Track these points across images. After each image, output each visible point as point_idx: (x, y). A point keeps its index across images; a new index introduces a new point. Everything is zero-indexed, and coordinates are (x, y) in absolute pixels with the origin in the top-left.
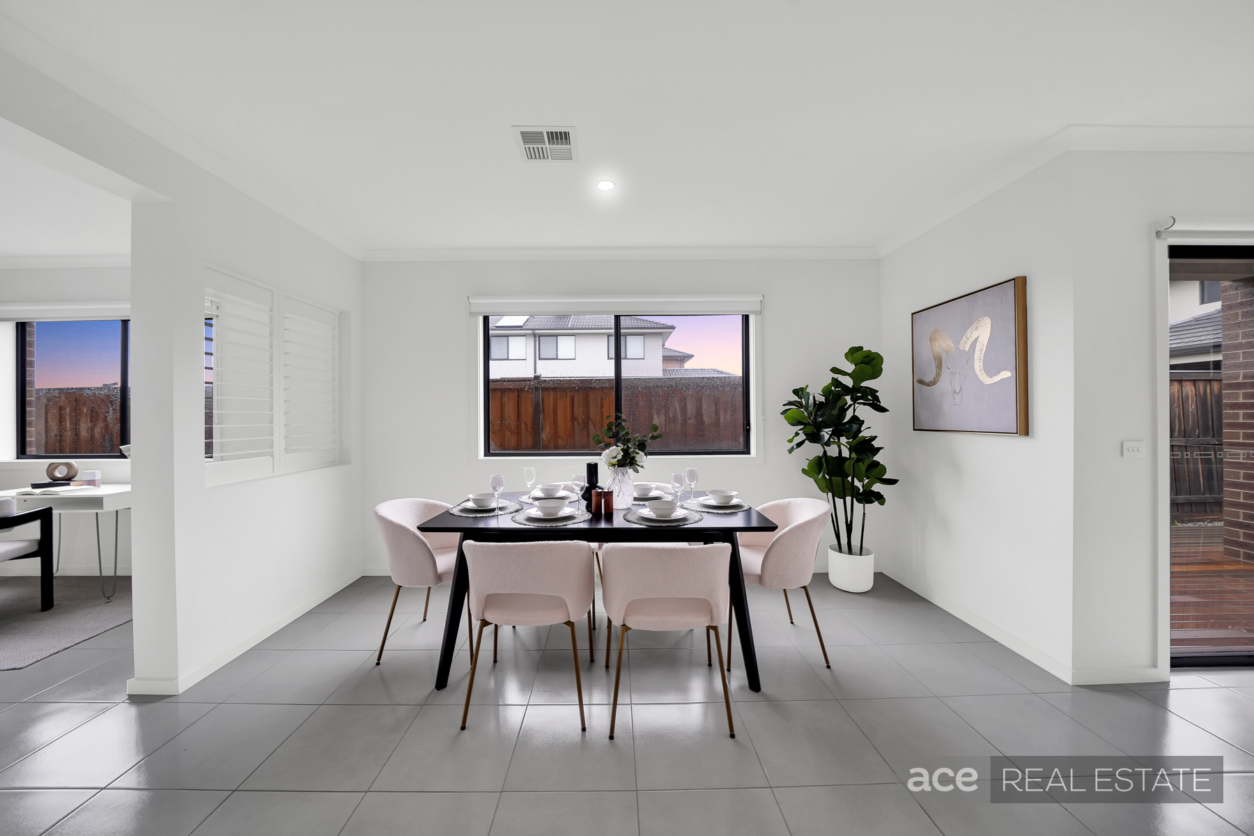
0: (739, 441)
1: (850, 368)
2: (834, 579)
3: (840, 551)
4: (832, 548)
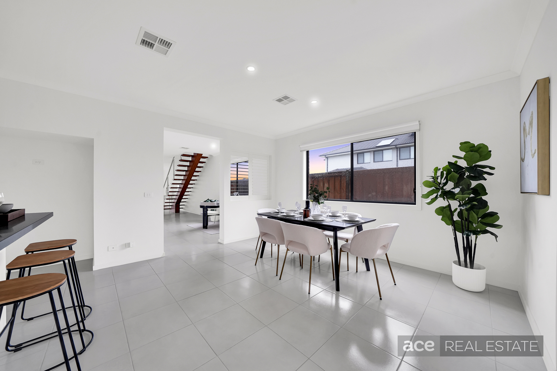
0: (411, 198)
1: (462, 154)
2: (454, 280)
3: (460, 265)
4: (455, 262)
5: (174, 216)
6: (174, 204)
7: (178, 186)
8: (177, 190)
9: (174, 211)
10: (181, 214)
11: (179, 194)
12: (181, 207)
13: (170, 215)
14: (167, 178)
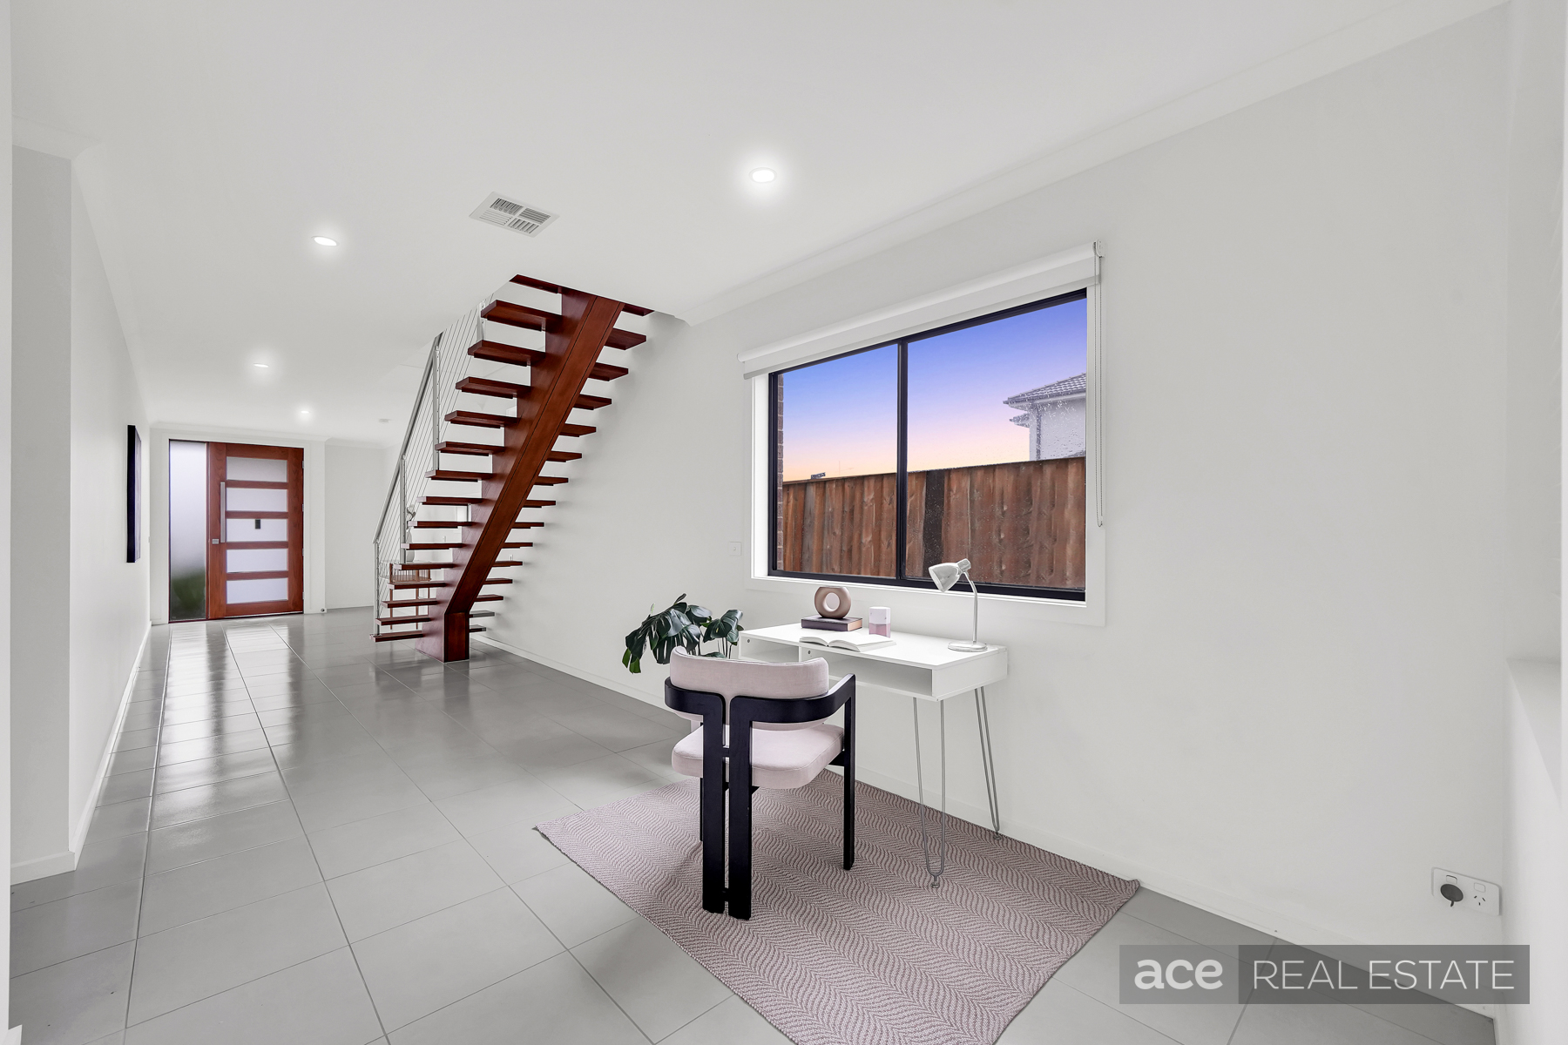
5: (435, 674)
6: (441, 610)
7: (460, 514)
8: (455, 536)
9: (435, 645)
10: (476, 658)
11: (465, 556)
12: (473, 622)
13: (413, 669)
14: (400, 471)
